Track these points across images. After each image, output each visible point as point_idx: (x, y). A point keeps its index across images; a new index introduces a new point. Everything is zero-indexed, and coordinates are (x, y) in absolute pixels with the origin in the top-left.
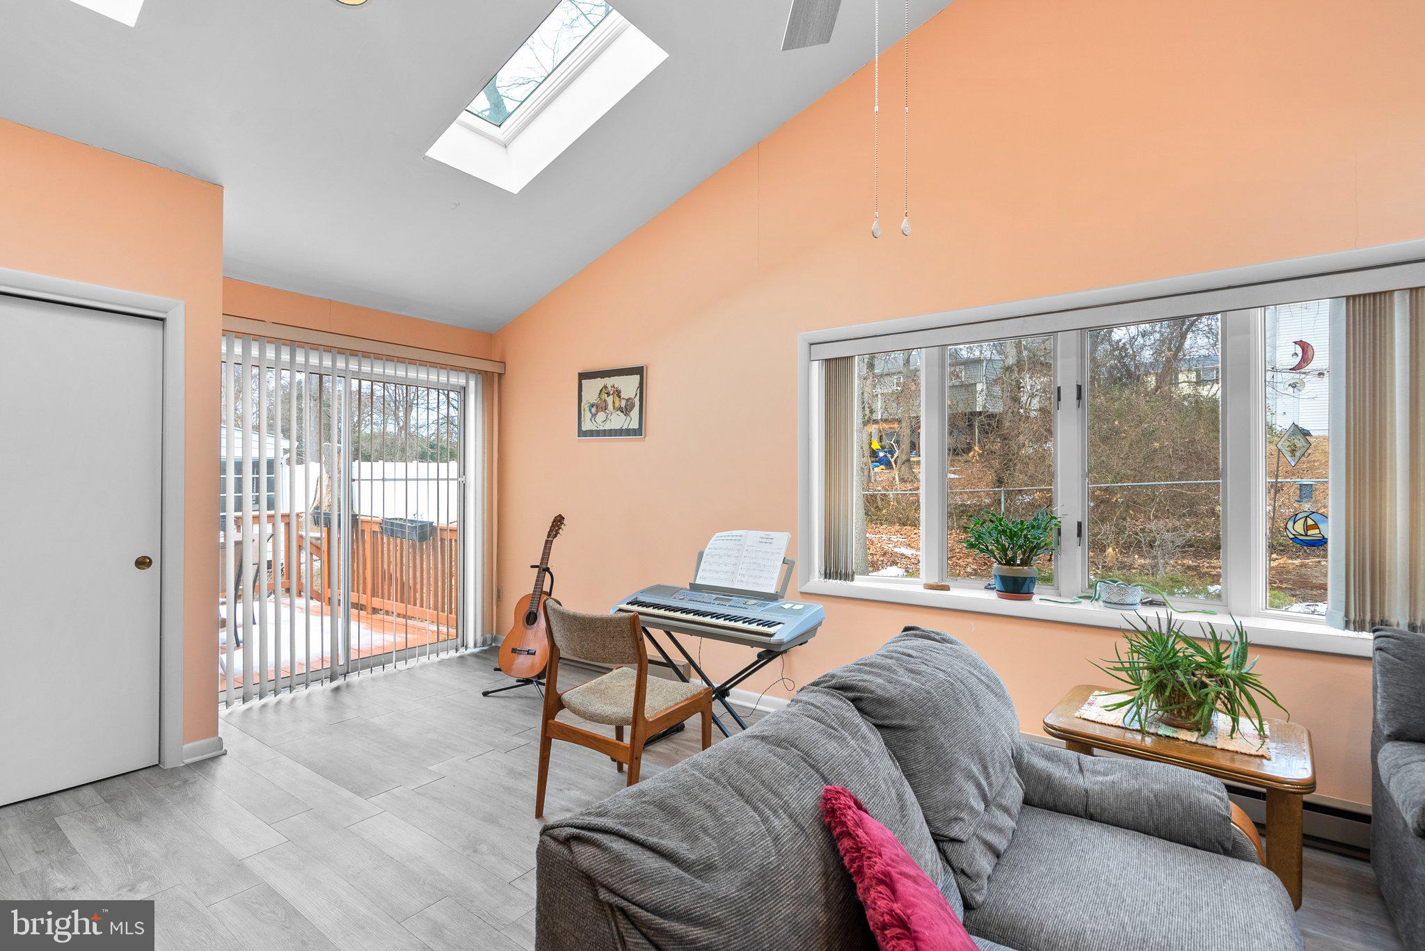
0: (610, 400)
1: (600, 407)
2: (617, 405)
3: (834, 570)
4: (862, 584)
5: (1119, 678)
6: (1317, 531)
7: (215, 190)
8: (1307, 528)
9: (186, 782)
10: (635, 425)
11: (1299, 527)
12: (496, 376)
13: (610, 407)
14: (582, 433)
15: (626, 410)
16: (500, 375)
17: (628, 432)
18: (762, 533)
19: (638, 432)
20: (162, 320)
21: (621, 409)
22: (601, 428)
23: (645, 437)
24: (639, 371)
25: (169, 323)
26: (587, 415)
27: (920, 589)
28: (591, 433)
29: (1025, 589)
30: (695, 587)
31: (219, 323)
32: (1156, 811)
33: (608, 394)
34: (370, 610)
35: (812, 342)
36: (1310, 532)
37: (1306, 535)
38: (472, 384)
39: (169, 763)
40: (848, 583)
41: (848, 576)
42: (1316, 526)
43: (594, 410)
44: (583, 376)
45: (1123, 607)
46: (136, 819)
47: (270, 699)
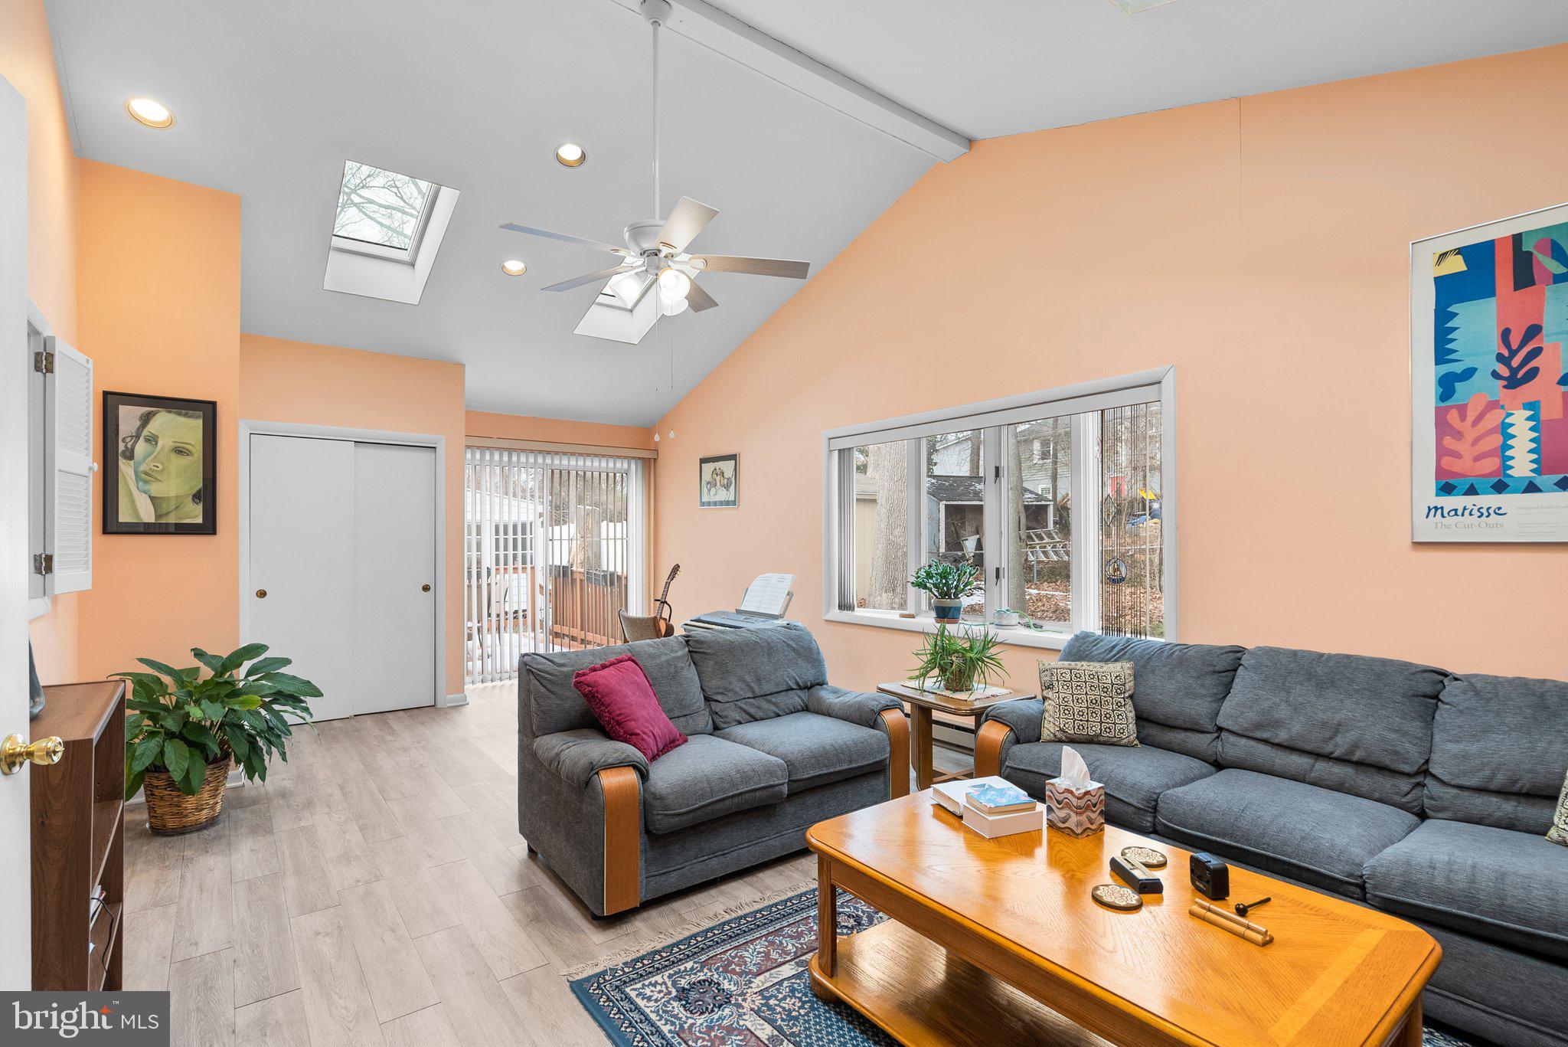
0: (718, 478)
1: (712, 484)
2: (722, 483)
3: (844, 606)
4: (860, 613)
6: (1119, 573)
7: (461, 367)
8: (1115, 570)
9: (446, 713)
10: (732, 498)
11: (1111, 570)
12: (652, 461)
13: (718, 484)
14: (703, 504)
15: (727, 487)
16: (655, 459)
17: (727, 503)
18: (779, 575)
19: (734, 503)
20: (435, 448)
21: (724, 486)
22: (713, 500)
23: (739, 505)
24: (733, 457)
25: (437, 449)
26: (705, 490)
27: (897, 618)
28: (709, 504)
29: (950, 615)
30: (739, 612)
31: (464, 441)
33: (717, 474)
34: (579, 641)
35: (831, 437)
36: (1116, 573)
37: (1114, 575)
38: (633, 466)
39: (439, 705)
40: (850, 612)
41: (850, 608)
42: (1118, 569)
43: (709, 486)
44: (703, 461)
45: (1007, 628)
46: (422, 723)
47: (498, 683)
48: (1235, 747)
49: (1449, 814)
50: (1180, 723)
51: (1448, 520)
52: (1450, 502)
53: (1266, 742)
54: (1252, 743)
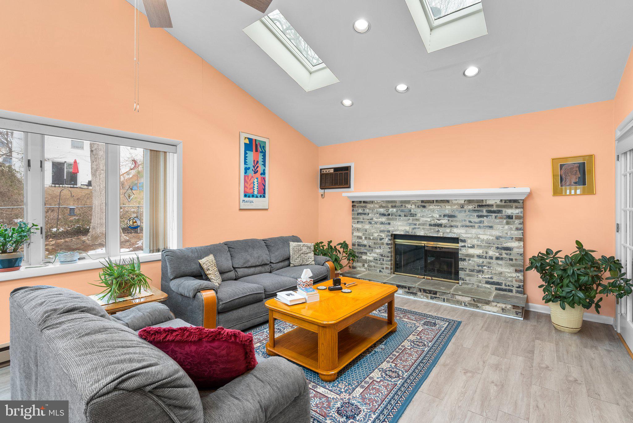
5: (102, 286)
6: (136, 224)
8: (133, 223)
11: (131, 223)
29: (16, 264)
32: (151, 317)
36: (134, 224)
37: (133, 225)
42: (136, 222)
45: (72, 262)
48: (241, 272)
49: (275, 270)
50: (227, 270)
51: (246, 203)
52: (247, 199)
53: (246, 267)
54: (243, 269)
